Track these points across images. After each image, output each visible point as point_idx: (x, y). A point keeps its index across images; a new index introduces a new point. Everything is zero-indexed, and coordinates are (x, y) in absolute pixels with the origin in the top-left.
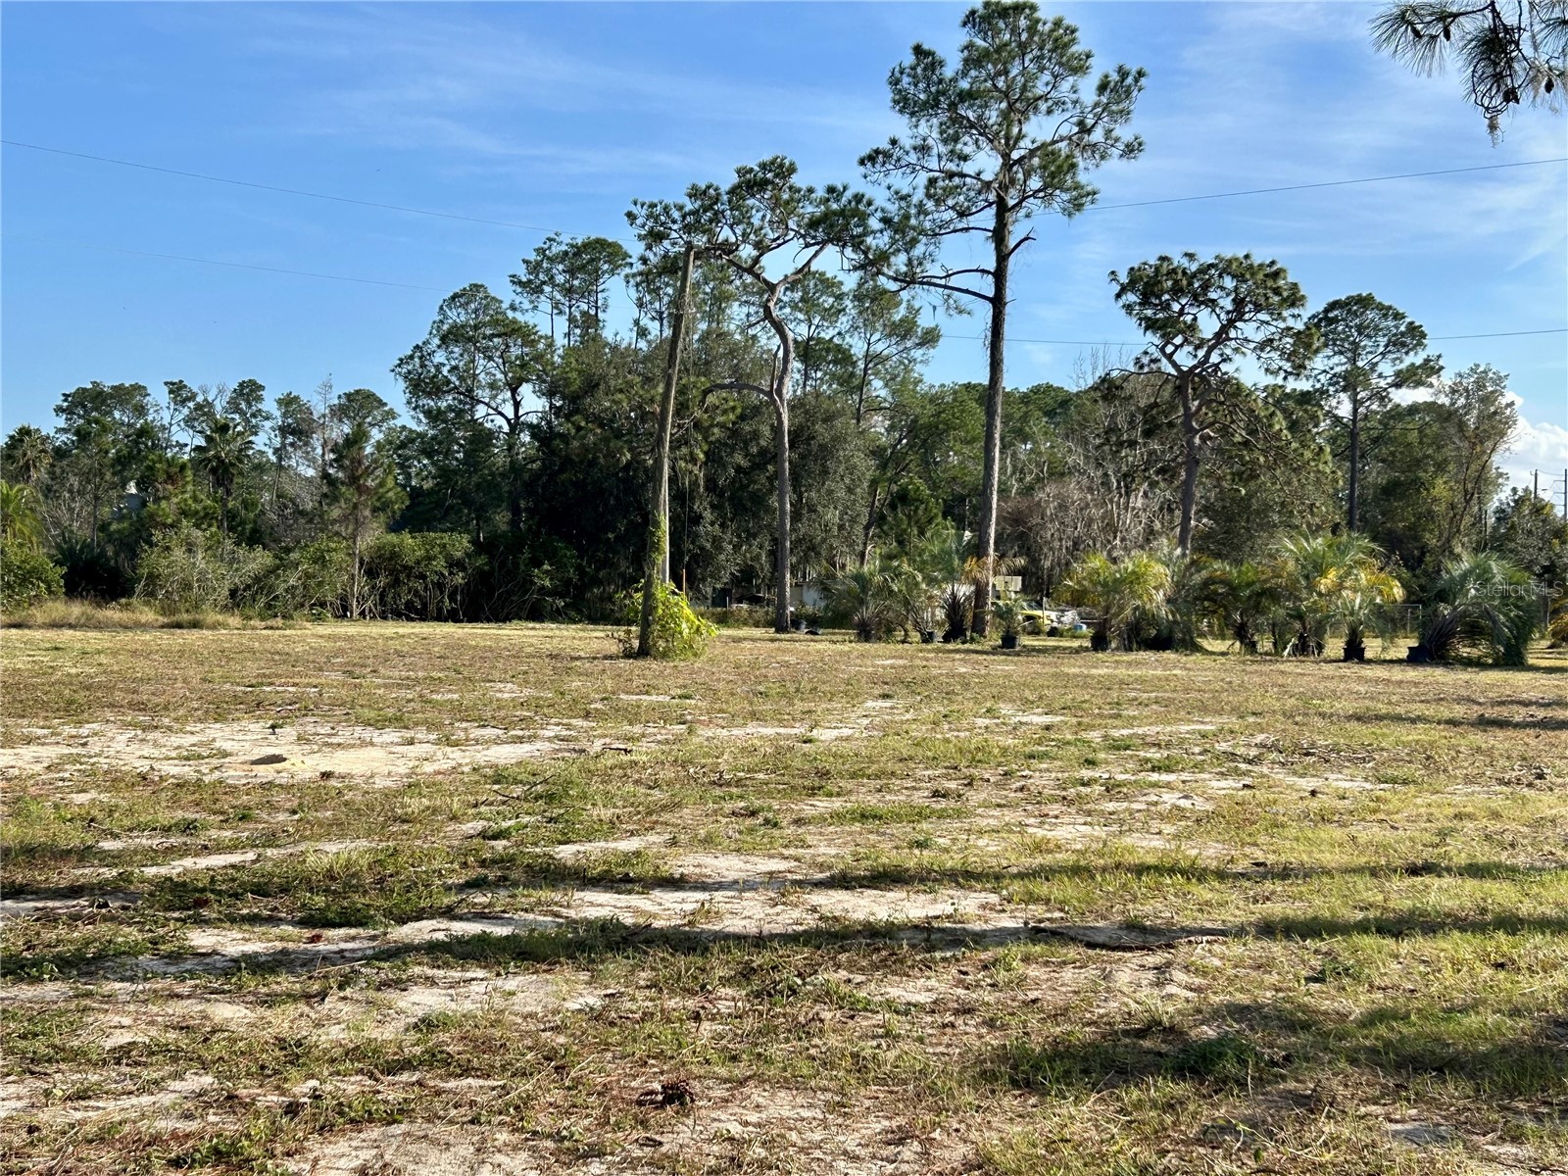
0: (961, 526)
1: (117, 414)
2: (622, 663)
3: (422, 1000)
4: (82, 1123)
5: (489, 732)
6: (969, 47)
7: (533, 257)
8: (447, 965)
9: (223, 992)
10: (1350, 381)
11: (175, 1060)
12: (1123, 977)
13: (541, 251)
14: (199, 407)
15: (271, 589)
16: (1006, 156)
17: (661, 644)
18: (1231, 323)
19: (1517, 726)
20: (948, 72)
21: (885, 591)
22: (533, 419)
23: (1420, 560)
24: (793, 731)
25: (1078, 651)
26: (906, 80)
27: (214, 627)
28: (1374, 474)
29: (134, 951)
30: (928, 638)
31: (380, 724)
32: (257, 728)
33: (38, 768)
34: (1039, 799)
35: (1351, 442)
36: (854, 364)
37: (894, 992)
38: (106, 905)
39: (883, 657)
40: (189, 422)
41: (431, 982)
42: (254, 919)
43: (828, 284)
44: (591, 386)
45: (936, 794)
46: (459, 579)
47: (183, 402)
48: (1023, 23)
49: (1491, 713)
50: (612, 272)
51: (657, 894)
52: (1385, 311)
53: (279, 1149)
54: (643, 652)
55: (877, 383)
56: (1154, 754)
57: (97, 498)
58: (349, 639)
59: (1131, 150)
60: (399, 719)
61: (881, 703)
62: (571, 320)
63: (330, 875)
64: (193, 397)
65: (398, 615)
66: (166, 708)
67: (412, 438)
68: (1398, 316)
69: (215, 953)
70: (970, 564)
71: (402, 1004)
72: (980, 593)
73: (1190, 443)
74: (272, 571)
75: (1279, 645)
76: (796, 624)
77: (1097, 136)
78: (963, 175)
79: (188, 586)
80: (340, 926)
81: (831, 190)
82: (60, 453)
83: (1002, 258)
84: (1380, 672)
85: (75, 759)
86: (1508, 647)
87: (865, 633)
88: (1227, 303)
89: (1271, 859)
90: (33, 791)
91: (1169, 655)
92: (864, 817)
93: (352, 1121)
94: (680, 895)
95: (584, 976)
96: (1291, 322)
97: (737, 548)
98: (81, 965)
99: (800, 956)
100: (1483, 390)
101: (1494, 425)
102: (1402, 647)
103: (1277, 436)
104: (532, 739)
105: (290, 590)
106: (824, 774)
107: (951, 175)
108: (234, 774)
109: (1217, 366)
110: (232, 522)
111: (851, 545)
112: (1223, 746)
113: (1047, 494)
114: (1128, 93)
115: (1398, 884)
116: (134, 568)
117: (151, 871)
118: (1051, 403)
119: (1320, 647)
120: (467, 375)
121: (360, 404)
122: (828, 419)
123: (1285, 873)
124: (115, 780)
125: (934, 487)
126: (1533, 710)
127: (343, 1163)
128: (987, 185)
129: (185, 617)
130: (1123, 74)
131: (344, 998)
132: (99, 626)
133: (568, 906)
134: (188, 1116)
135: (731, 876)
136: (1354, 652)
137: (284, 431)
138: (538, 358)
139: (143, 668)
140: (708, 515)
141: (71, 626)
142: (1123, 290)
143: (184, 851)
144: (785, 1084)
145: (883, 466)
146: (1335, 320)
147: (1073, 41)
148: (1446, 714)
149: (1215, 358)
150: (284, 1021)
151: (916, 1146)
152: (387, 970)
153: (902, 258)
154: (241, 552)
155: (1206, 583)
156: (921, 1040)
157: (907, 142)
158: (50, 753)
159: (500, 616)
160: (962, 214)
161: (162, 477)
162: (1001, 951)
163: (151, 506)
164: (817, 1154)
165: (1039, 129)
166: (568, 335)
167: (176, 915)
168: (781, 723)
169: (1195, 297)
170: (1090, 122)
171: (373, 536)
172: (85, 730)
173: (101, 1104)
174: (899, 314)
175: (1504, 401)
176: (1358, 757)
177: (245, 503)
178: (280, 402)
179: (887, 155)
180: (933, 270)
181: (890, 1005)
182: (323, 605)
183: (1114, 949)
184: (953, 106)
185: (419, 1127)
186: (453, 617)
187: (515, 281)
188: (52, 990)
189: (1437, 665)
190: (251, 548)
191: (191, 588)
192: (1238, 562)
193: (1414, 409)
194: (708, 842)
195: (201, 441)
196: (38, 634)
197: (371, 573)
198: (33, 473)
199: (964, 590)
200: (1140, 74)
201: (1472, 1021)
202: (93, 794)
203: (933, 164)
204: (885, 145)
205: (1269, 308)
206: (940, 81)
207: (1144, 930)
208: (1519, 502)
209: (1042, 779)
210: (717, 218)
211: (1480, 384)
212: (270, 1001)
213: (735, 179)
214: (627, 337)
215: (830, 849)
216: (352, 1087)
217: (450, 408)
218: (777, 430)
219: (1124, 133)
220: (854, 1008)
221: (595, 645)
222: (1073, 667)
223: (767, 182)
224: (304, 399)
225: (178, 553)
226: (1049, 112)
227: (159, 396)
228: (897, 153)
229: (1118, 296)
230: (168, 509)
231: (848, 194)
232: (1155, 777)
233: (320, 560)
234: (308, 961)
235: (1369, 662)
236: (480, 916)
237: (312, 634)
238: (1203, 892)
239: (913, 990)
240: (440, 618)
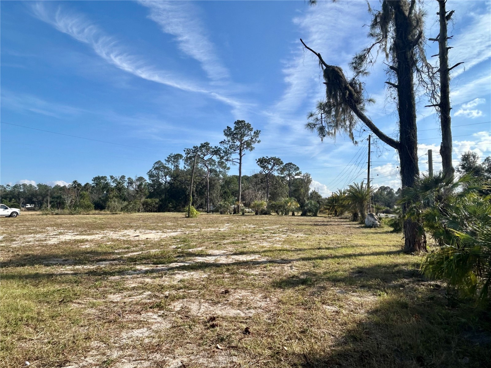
0: (235, 197)
1: (102, 181)
2: (185, 219)
3: (179, 277)
4: (132, 301)
5: (170, 231)
6: (235, 127)
7: (168, 156)
8: (180, 271)
9: (145, 277)
10: (289, 175)
11: (143, 289)
12: (286, 268)
13: (169, 156)
14: (115, 179)
15: (128, 208)
16: (241, 142)
17: (191, 215)
18: (273, 167)
19: (320, 225)
20: (232, 130)
21: (224, 207)
22: (168, 181)
23: (300, 201)
24: (216, 229)
25: (254, 215)
26: (226, 131)
27: (119, 214)
28: (292, 188)
29: (128, 270)
30: (231, 214)
31: (152, 230)
32: (132, 231)
33: (99, 238)
34: (258, 239)
35: (290, 183)
36: (217, 172)
37: (252, 272)
38: (120, 262)
39: (225, 217)
40: (113, 182)
41: (179, 274)
42: (145, 264)
43: (213, 161)
44: (178, 176)
45: (243, 239)
46: (157, 206)
47: (113, 179)
48: (243, 123)
49: (316, 223)
50: (181, 159)
51: (207, 257)
52: (294, 165)
53: (167, 304)
54: (188, 217)
55: (221, 175)
56: (272, 231)
57: (99, 194)
58: (141, 216)
59: (259, 142)
60: (155, 229)
61: (227, 224)
62: (174, 166)
63: (155, 255)
64: (114, 178)
65: (147, 211)
66: (117, 228)
67: (149, 184)
68: (295, 166)
69: (141, 270)
70: (237, 202)
71: (176, 278)
72: (238, 206)
73: (268, 184)
74: (128, 205)
75: (282, 214)
76: (210, 212)
77: (254, 140)
78: (235, 145)
79: (114, 207)
80: (160, 264)
81: (215, 147)
82: (93, 187)
83: (241, 157)
84: (297, 217)
85: (105, 237)
86: (315, 213)
87: (221, 213)
88: (272, 164)
89: (297, 248)
90: (100, 242)
91: (267, 216)
92: (234, 243)
93: (177, 299)
94: (211, 257)
95: (203, 272)
96: (282, 167)
97: (200, 200)
98: (121, 272)
99: (235, 267)
100: (307, 176)
101: (309, 181)
102: (300, 213)
103: (280, 183)
104: (177, 231)
105: (130, 208)
106: (225, 236)
107: (233, 145)
108: (132, 239)
109: (271, 173)
110: (121, 197)
111: (217, 199)
112: (281, 230)
113: (246, 192)
114: (258, 134)
115: (317, 251)
116: (105, 205)
117: (125, 256)
118: (246, 178)
119: (288, 214)
120: (158, 174)
121: (140, 179)
122: (214, 181)
123: (300, 250)
124: (113, 240)
125: (230, 191)
126: (321, 223)
127: (178, 306)
128: (238, 146)
129: (114, 213)
130: (257, 131)
131: (166, 277)
132: (101, 214)
133: (195, 260)
134: (149, 299)
135: (218, 254)
136: (293, 215)
137: (128, 183)
138: (169, 172)
139: (110, 221)
140: (196, 195)
141: (96, 214)
142: (258, 162)
143: (129, 252)
144: (242, 289)
145: (222, 188)
146: (287, 166)
147: (250, 126)
148: (310, 224)
149: (271, 172)
150: (157, 281)
151: (269, 299)
152: (171, 272)
153: (226, 157)
154: (123, 202)
155: (272, 205)
156: (260, 280)
157: (227, 140)
158: (101, 236)
159: (164, 211)
160: (234, 151)
161: (110, 190)
162: (266, 265)
163: (109, 195)
164: (253, 301)
165: (246, 138)
166: (174, 168)
167: (133, 263)
168: (214, 228)
169: (268, 163)
170: (253, 138)
171: (143, 199)
172: (105, 232)
173: (133, 297)
174: (224, 165)
175: (310, 178)
176: (301, 231)
177: (122, 194)
178: (128, 179)
179: (224, 142)
180: (231, 159)
181: (252, 275)
182: (136, 210)
183: (282, 263)
184: (233, 135)
185: (188, 299)
186: (156, 212)
187: (165, 160)
188: (117, 277)
189: (305, 216)
190: (124, 202)
191: (115, 208)
192: (275, 201)
193: (297, 179)
194: (212, 248)
195: (115, 185)
196: (92, 216)
197: (143, 205)
198: (89, 190)
199: (236, 206)
200: (260, 131)
201: (339, 273)
202: (110, 243)
203: (230, 143)
204: (223, 141)
205: (278, 165)
206: (231, 131)
207: (285, 260)
208: (313, 192)
209: (257, 235)
210: (198, 151)
211: (307, 175)
212: (154, 278)
213: (200, 145)
214: (183, 168)
215: (231, 248)
216: (174, 292)
217: (155, 179)
218: (207, 182)
219: (258, 139)
220: (248, 275)
221: (180, 216)
222: (254, 218)
223: (205, 146)
224: (132, 178)
225: (113, 203)
226: (247, 136)
227: (109, 178)
228: (225, 142)
229: (257, 163)
230: (111, 195)
231: (218, 148)
232: (273, 235)
233: (135, 203)
234: (158, 271)
235: (295, 216)
236: (182, 262)
237: (136, 215)
238: (290, 253)
239: (256, 272)
240: (154, 212)
